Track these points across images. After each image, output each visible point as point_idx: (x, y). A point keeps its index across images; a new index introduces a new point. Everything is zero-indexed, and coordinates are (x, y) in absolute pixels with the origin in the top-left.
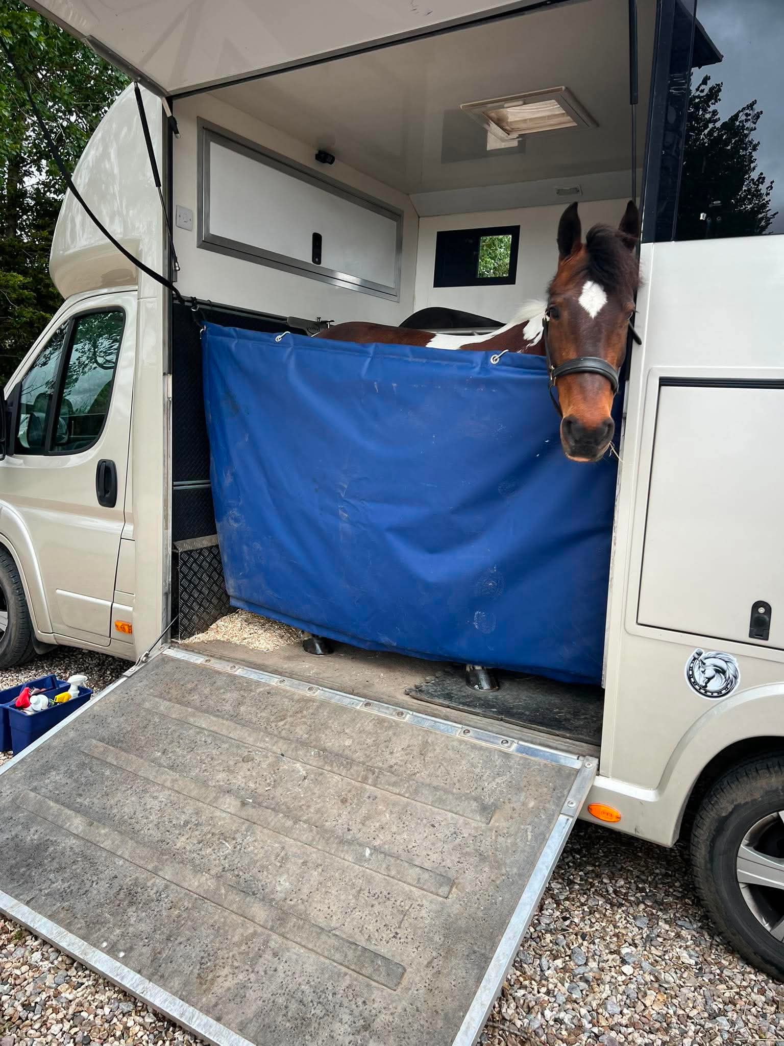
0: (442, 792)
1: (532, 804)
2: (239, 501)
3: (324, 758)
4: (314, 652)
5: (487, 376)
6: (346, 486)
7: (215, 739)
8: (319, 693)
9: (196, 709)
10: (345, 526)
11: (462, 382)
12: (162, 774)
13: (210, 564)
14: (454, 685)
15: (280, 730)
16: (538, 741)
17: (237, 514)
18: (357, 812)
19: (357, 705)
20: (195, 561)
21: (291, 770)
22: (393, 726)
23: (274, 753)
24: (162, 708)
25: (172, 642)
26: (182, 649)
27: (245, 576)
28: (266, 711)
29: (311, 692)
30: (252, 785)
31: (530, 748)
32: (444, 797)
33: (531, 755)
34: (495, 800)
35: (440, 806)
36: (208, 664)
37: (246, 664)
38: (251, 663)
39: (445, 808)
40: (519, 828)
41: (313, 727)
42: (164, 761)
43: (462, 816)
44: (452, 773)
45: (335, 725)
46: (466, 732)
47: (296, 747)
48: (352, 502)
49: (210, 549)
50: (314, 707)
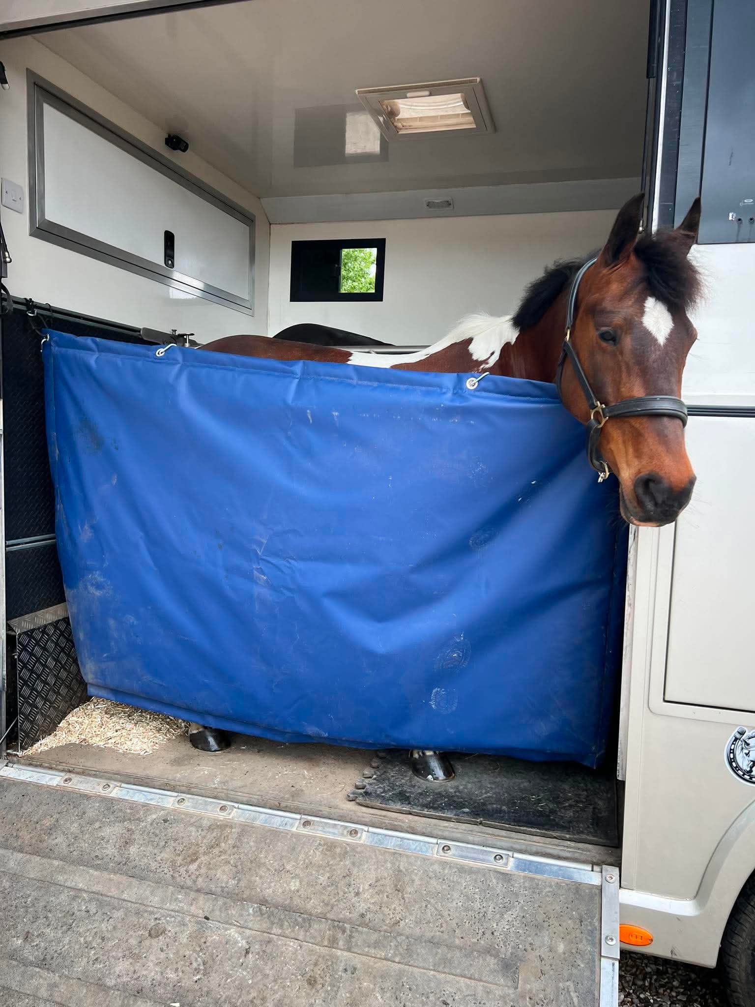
0: (445, 948)
1: (561, 948)
2: (103, 561)
3: (269, 917)
4: (206, 748)
5: (465, 404)
6: (265, 542)
7: (101, 904)
8: (238, 814)
9: (63, 859)
10: (261, 591)
11: (430, 411)
12: (32, 977)
13: (57, 644)
14: (403, 779)
15: (193, 877)
16: (534, 849)
17: (101, 579)
18: (335, 998)
19: (292, 825)
20: (37, 644)
21: (224, 941)
22: (347, 851)
23: (193, 916)
24: (12, 864)
25: (8, 754)
26: (25, 765)
27: (111, 658)
28: (168, 850)
29: (224, 814)
30: (172, 976)
31: (531, 862)
32: (449, 956)
33: (536, 872)
34: (513, 948)
35: (446, 970)
36: (70, 784)
37: (122, 778)
38: (128, 776)
39: (453, 971)
40: (558, 988)
41: (240, 867)
42: (29, 953)
43: (481, 980)
44: (445, 914)
45: (270, 860)
46: (446, 848)
47: (225, 904)
48: (274, 561)
49: (55, 624)
50: (235, 836)
